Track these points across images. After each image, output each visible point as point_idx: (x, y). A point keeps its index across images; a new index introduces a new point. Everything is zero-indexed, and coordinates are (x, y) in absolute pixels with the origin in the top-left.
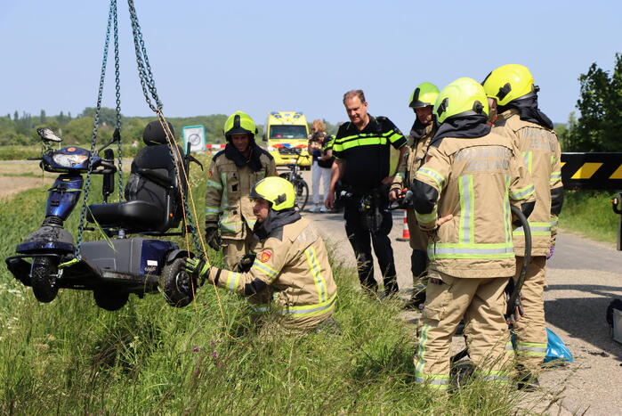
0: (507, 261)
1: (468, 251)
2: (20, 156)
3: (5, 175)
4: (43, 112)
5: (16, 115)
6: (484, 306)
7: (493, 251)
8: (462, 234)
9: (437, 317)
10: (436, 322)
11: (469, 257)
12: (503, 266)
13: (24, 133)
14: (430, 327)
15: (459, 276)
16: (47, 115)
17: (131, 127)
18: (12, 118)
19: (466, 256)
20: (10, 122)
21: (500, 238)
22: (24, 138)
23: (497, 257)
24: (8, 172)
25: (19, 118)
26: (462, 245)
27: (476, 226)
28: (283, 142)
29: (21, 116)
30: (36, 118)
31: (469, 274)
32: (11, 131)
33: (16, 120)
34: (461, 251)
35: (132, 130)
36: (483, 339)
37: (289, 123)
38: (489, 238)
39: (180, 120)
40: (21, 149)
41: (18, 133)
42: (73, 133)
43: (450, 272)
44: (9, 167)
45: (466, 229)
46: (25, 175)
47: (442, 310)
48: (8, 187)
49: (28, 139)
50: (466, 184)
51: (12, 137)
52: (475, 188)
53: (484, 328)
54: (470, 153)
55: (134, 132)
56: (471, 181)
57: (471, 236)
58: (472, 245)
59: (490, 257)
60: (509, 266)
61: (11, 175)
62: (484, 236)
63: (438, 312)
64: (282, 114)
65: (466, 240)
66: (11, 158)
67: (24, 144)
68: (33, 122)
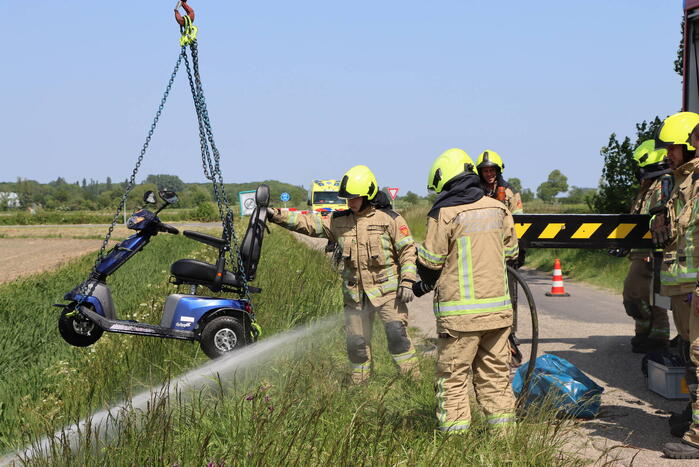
0: (506, 312)
1: (470, 307)
2: (88, 221)
3: (75, 238)
4: (109, 179)
5: (84, 182)
6: (488, 357)
7: (492, 305)
8: (463, 292)
9: (449, 370)
10: (449, 374)
11: (471, 312)
12: (503, 317)
13: (92, 199)
14: (444, 380)
15: (464, 330)
16: (112, 182)
17: (189, 192)
18: (81, 185)
19: (469, 311)
20: (79, 188)
21: (498, 292)
22: (91, 204)
23: (497, 310)
24: (77, 235)
25: (87, 185)
26: (464, 302)
27: (476, 283)
28: (325, 206)
29: (88, 183)
30: (102, 185)
31: (472, 328)
32: (79, 197)
33: (84, 187)
34: (463, 307)
35: (191, 195)
36: (491, 386)
37: (331, 190)
38: (488, 293)
39: (236, 185)
40: (88, 213)
41: (86, 198)
42: (137, 198)
43: (455, 327)
44: (78, 231)
45: (467, 286)
46: (94, 238)
47: (453, 363)
48: (77, 249)
49: (95, 205)
50: (464, 245)
51: (80, 203)
52: (473, 248)
53: (491, 377)
54: (467, 216)
55: (193, 198)
56: (469, 242)
57: (471, 292)
58: (473, 301)
59: (490, 310)
60: (508, 316)
61: (80, 238)
62: (484, 292)
63: (450, 365)
64: (324, 182)
65: (467, 297)
66: (80, 222)
67: (92, 209)
68: (99, 189)
